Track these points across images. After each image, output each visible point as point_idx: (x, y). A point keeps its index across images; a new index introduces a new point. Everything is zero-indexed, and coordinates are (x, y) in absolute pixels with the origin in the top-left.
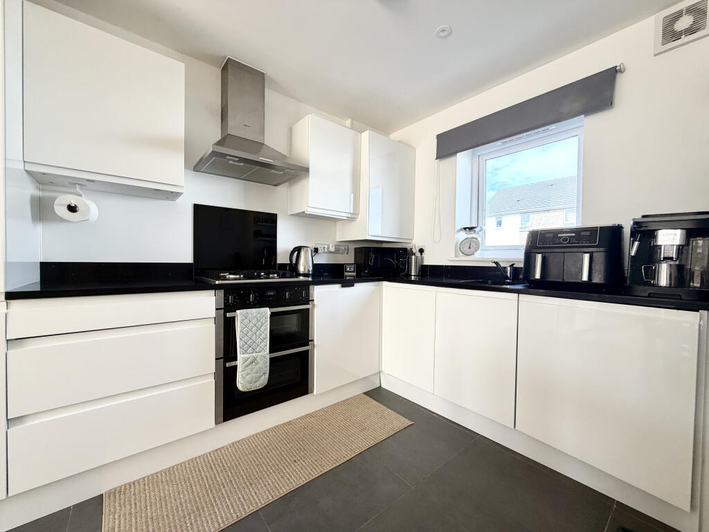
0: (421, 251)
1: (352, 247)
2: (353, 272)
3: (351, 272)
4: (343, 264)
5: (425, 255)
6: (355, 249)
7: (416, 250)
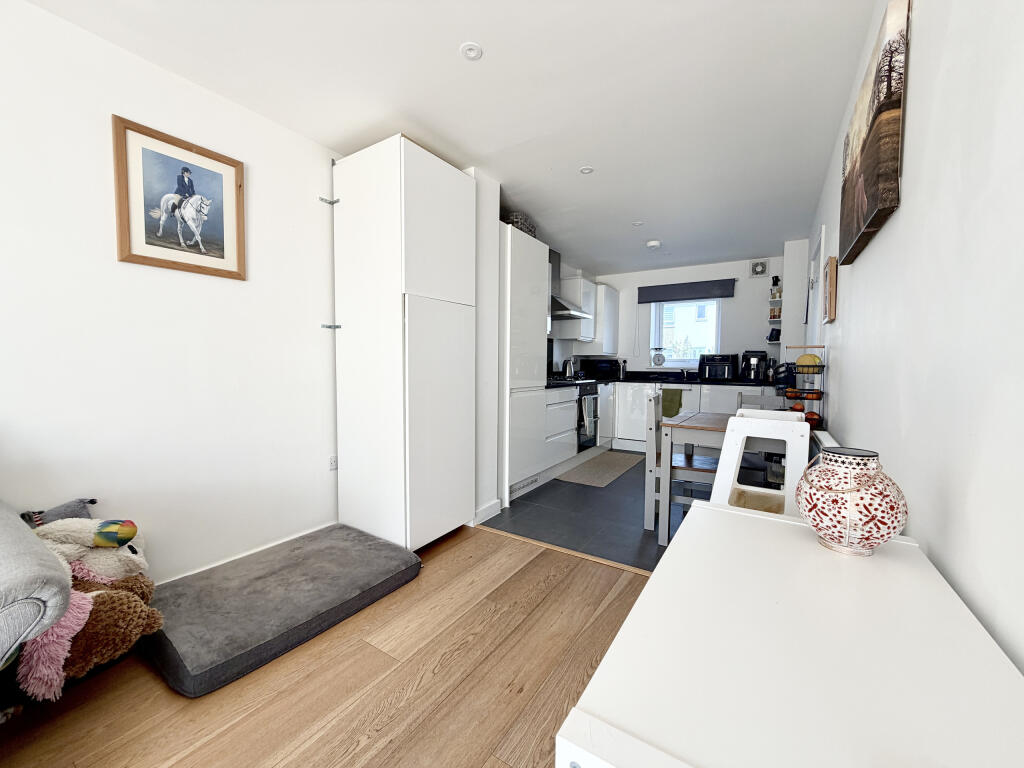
0: (625, 362)
5: (627, 365)
7: (621, 361)
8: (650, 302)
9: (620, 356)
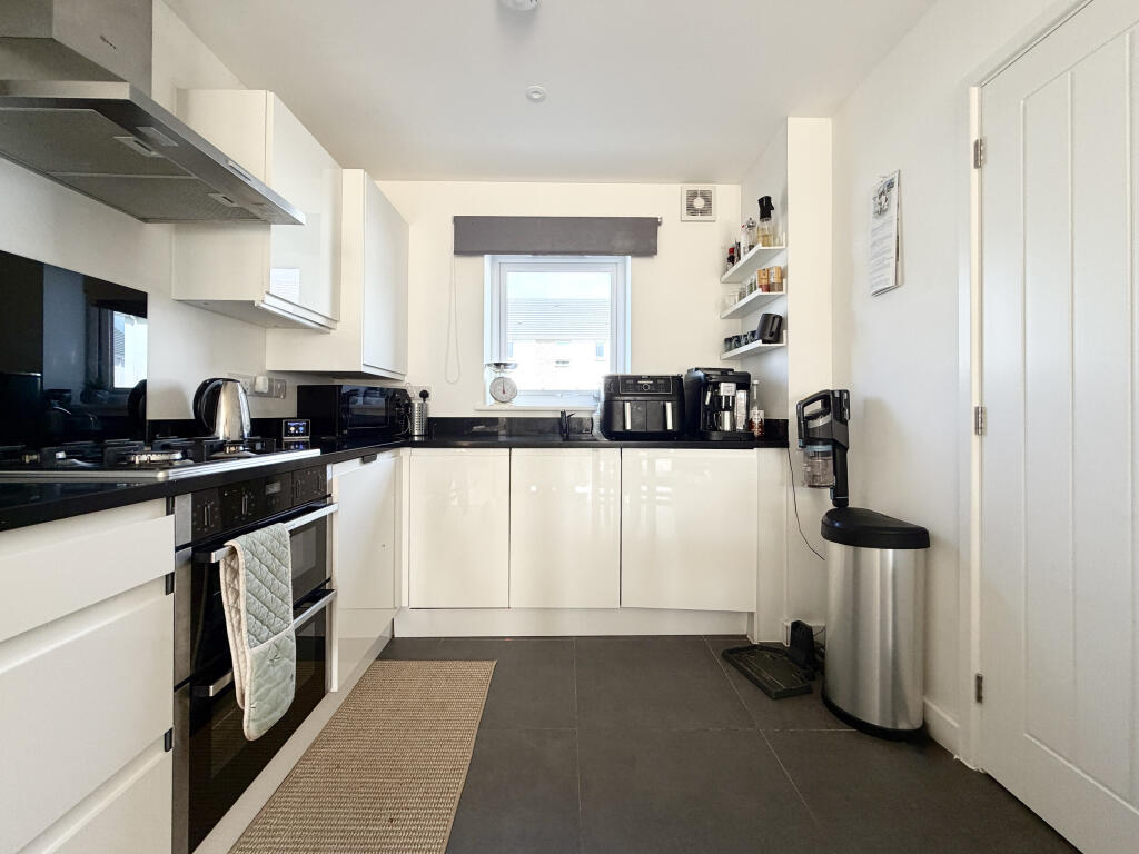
0: (424, 395)
1: (292, 385)
2: (303, 434)
3: (298, 435)
4: (280, 420)
5: (431, 402)
6: (299, 387)
7: (414, 394)
8: (481, 253)
9: (412, 382)
